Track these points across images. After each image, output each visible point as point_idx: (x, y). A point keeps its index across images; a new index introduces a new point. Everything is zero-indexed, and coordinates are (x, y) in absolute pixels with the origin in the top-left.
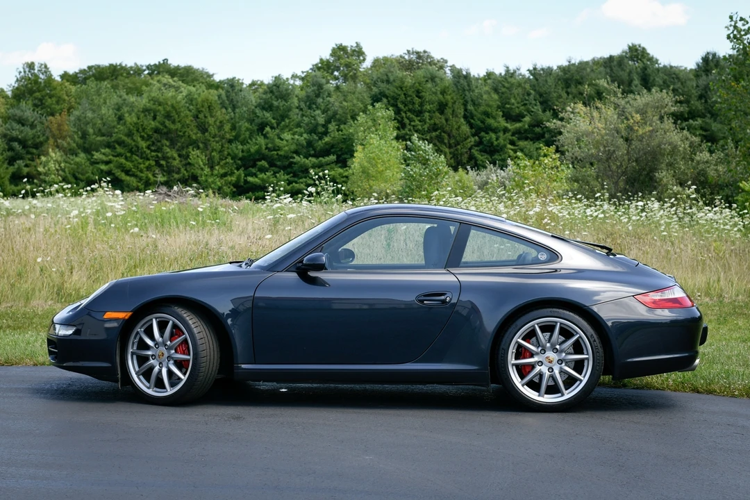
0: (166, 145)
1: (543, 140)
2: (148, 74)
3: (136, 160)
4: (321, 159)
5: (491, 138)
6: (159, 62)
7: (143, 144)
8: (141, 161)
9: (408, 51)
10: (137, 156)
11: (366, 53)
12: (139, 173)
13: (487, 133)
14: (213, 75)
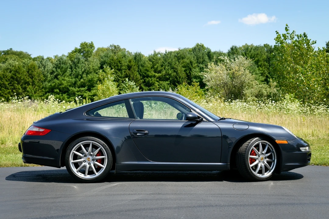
0: (16, 84)
1: (169, 80)
2: (3, 54)
3: (3, 90)
4: (81, 88)
5: (149, 80)
6: (8, 50)
7: (7, 83)
8: (5, 90)
9: (111, 45)
10: (4, 88)
11: (95, 46)
12: (4, 95)
13: (147, 78)
14: (30, 55)
